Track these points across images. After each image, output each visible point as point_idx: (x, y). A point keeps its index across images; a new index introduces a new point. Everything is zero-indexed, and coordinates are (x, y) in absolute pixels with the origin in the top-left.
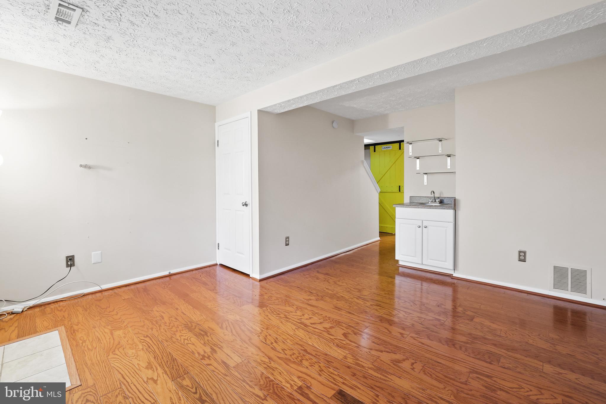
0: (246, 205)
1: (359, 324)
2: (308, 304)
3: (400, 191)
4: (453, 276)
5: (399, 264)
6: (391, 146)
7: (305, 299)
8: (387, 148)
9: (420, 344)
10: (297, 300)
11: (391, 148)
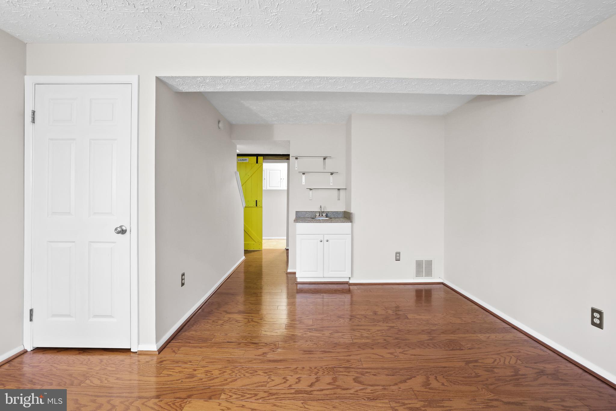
0: (123, 232)
1: (351, 361)
2: (270, 361)
3: (257, 206)
4: (350, 282)
5: (297, 282)
6: (248, 159)
7: (259, 355)
8: (243, 160)
9: (413, 357)
10: (251, 361)
11: (247, 161)
